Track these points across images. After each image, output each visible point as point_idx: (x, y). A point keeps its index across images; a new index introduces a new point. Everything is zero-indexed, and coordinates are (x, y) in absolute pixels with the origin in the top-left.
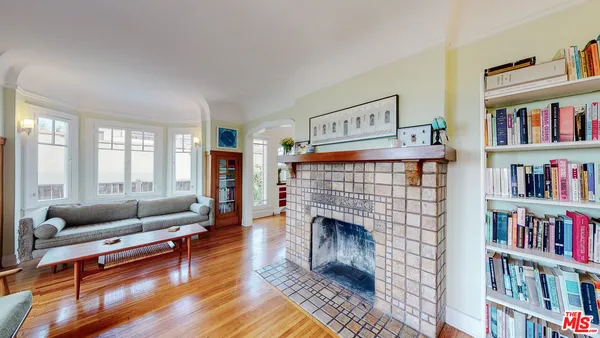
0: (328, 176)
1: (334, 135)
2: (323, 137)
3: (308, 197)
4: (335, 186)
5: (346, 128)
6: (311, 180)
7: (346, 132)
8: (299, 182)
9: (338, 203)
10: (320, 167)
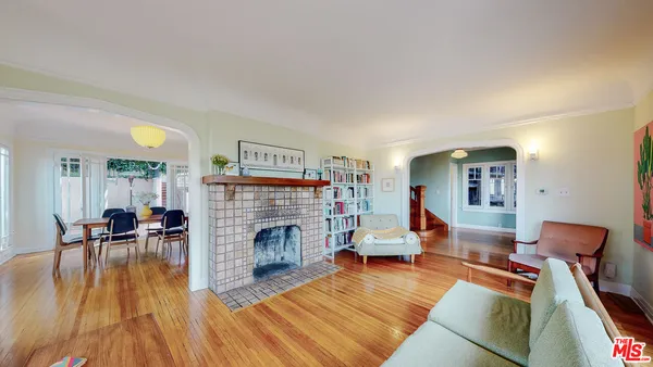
0: (272, 195)
1: (266, 163)
2: (254, 162)
3: (251, 216)
4: (278, 202)
5: (275, 160)
6: (254, 200)
7: (275, 163)
8: (238, 204)
9: (280, 214)
10: (265, 189)
